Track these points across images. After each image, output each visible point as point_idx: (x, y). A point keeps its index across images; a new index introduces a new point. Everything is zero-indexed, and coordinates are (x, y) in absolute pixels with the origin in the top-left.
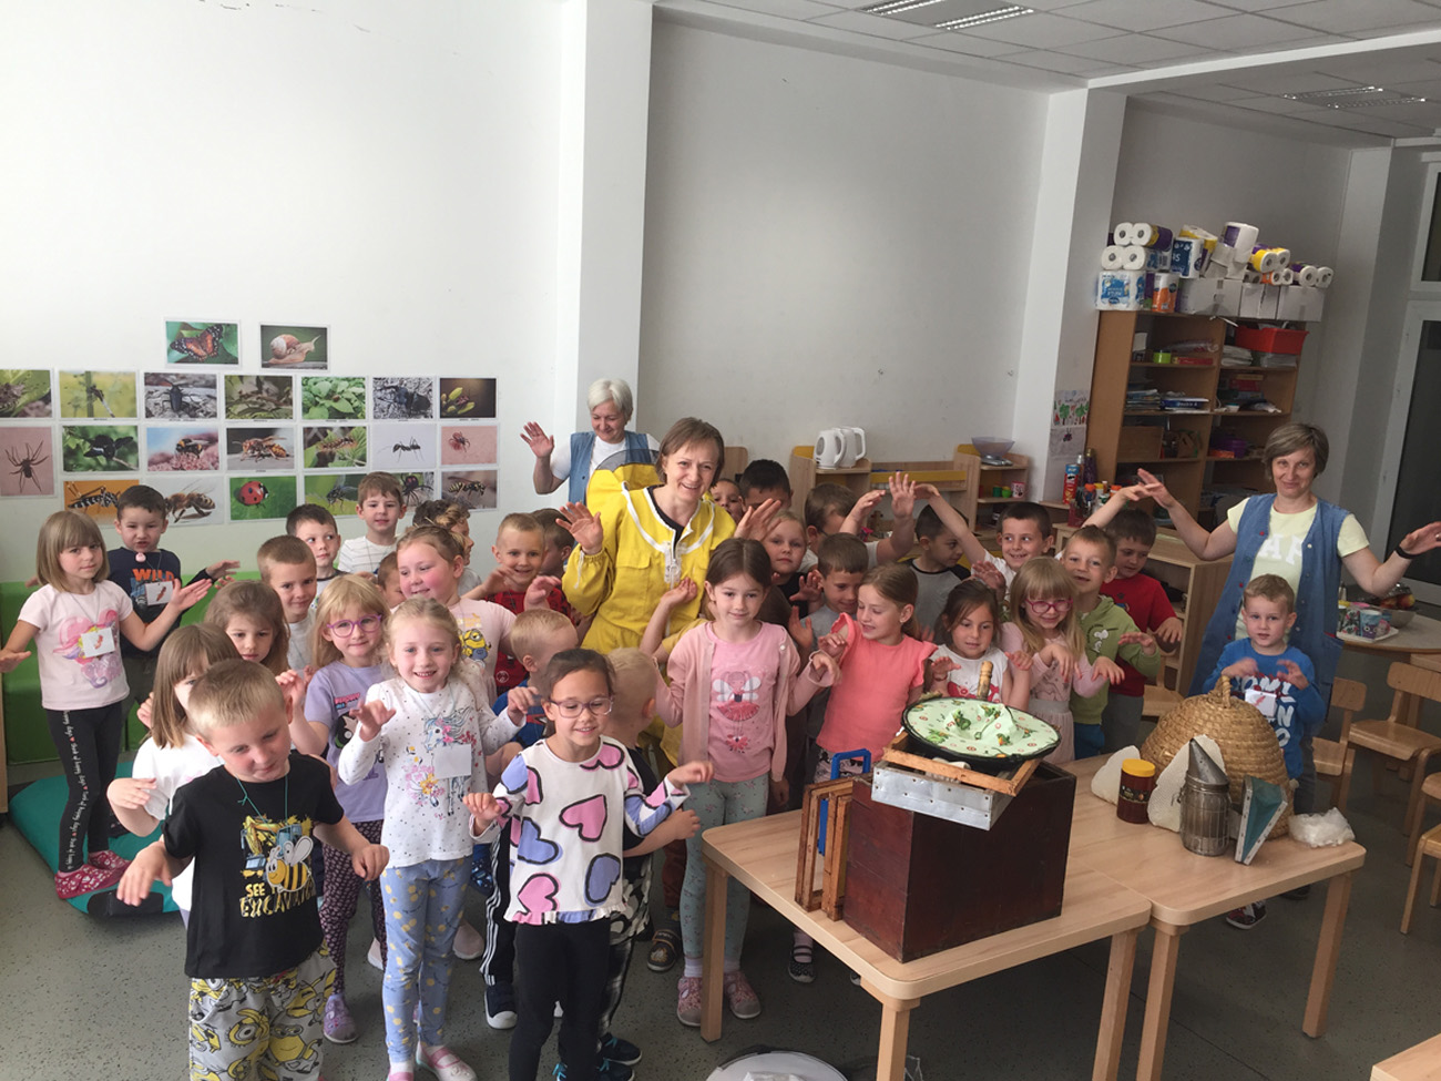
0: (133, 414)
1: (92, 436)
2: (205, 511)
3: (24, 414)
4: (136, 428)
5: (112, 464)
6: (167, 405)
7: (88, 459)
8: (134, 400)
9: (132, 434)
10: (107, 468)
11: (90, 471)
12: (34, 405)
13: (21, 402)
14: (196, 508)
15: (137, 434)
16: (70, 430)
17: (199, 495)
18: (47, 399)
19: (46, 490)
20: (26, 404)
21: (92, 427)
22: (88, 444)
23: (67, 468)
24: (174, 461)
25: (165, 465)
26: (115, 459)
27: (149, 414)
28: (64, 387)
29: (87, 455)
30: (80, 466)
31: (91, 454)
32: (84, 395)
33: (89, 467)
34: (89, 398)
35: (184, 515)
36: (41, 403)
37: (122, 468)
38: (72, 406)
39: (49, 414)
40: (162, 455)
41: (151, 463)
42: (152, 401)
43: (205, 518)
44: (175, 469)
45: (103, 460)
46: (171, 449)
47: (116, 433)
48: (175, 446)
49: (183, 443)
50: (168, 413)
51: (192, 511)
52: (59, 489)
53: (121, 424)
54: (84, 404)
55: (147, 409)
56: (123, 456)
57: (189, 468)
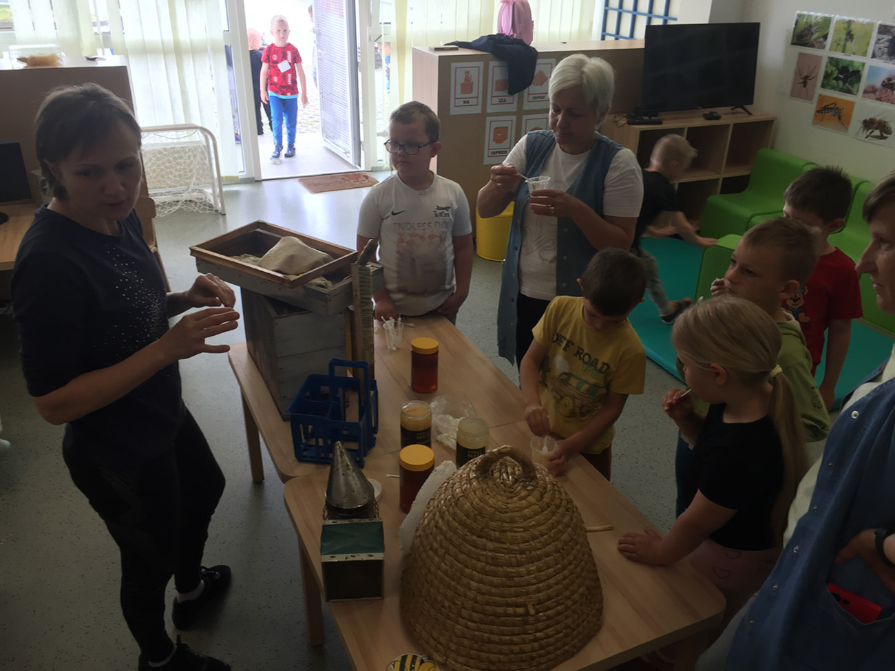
0: (864, 54)
1: (840, 66)
2: (885, 135)
3: (812, 46)
4: (864, 64)
5: (845, 88)
6: (886, 50)
7: (834, 81)
8: (868, 44)
9: (860, 69)
10: (842, 90)
11: (832, 91)
12: (819, 40)
13: (814, 37)
14: (881, 132)
15: (863, 69)
16: (831, 59)
17: (885, 122)
18: (825, 37)
19: (809, 98)
20: (815, 39)
21: (842, 60)
22: (837, 72)
23: (823, 86)
24: (878, 93)
25: (872, 95)
26: (847, 84)
27: (874, 56)
28: (836, 30)
29: (835, 79)
30: (829, 85)
31: (837, 79)
32: (844, 37)
33: (833, 88)
34: (846, 40)
35: (872, 134)
36: (822, 39)
37: (849, 92)
38: (836, 43)
39: (824, 47)
40: (873, 87)
41: (865, 92)
42: (878, 46)
43: (883, 140)
44: (877, 99)
45: (841, 83)
46: (878, 84)
47: (852, 66)
48: (881, 83)
49: (886, 81)
50: (885, 56)
51: (877, 133)
52: (816, 99)
53: (857, 59)
54: (842, 43)
55: (874, 51)
56: (852, 84)
57: (884, 101)
